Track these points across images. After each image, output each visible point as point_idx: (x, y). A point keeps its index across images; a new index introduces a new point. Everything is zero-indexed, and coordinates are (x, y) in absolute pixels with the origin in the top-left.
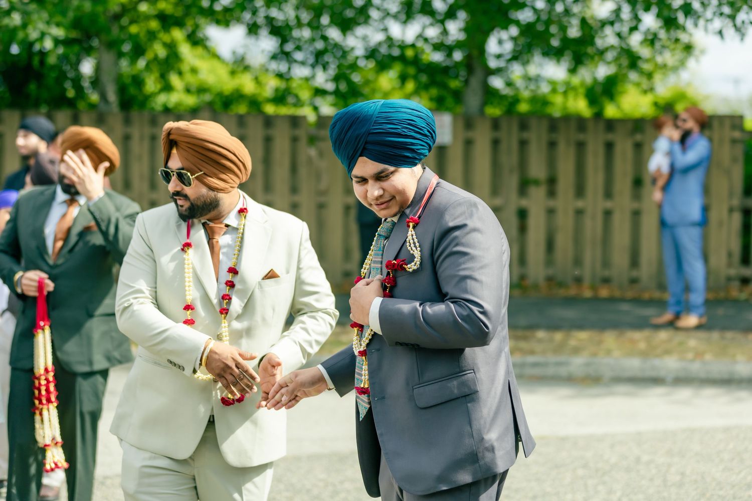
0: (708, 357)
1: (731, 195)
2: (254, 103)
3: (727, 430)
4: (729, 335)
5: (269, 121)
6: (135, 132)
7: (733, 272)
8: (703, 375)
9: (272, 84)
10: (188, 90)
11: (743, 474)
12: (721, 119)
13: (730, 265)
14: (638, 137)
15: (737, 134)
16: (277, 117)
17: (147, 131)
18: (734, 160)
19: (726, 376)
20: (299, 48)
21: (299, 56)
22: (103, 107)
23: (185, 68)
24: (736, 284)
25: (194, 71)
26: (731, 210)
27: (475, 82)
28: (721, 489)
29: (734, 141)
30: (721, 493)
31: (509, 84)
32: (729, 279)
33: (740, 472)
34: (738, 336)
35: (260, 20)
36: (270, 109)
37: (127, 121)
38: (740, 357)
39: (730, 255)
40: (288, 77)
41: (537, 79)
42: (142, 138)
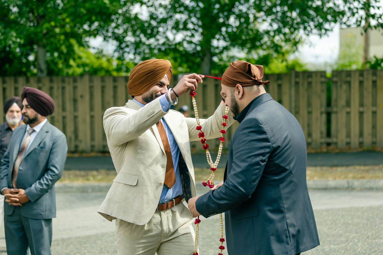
0: (316, 178)
1: (321, 106)
2: (108, 72)
3: (327, 210)
4: (324, 168)
5: (115, 79)
6: (55, 85)
7: (323, 140)
8: (314, 186)
9: (115, 63)
10: (78, 66)
11: (337, 231)
12: (316, 73)
13: (322, 137)
14: (280, 82)
15: (323, 79)
16: (119, 77)
17: (60, 85)
18: (322, 91)
19: (324, 187)
20: (127, 46)
21: (127, 50)
22: (40, 74)
23: (76, 57)
24: (325, 146)
25: (80, 58)
26: (321, 113)
27: (206, 60)
28: (328, 237)
29: (322, 83)
30: (329, 239)
31: (221, 60)
32: (322, 143)
33: (336, 230)
34: (329, 169)
35: (110, 34)
36: (115, 74)
37: (51, 81)
38: (330, 178)
39: (321, 133)
40: (123, 59)
41: (233, 57)
42: (58, 88)
